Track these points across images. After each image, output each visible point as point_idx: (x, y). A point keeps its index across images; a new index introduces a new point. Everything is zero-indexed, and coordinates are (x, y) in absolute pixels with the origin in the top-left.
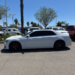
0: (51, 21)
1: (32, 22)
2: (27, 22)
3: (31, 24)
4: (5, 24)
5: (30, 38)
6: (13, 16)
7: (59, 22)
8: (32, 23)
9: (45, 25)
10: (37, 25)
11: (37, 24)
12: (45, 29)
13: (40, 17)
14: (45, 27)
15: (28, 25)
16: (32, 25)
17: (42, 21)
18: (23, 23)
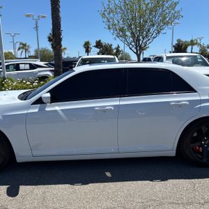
0: (159, 32)
1: (100, 41)
2: (86, 41)
3: (97, 46)
4: (23, 48)
5: (57, 108)
6: (37, 22)
7: (179, 41)
8: (99, 44)
9: (136, 48)
10: (115, 51)
11: (113, 47)
12: (139, 61)
13: (121, 22)
14: (136, 53)
15: (88, 51)
16: (98, 50)
17: (128, 34)
18: (61, 40)
